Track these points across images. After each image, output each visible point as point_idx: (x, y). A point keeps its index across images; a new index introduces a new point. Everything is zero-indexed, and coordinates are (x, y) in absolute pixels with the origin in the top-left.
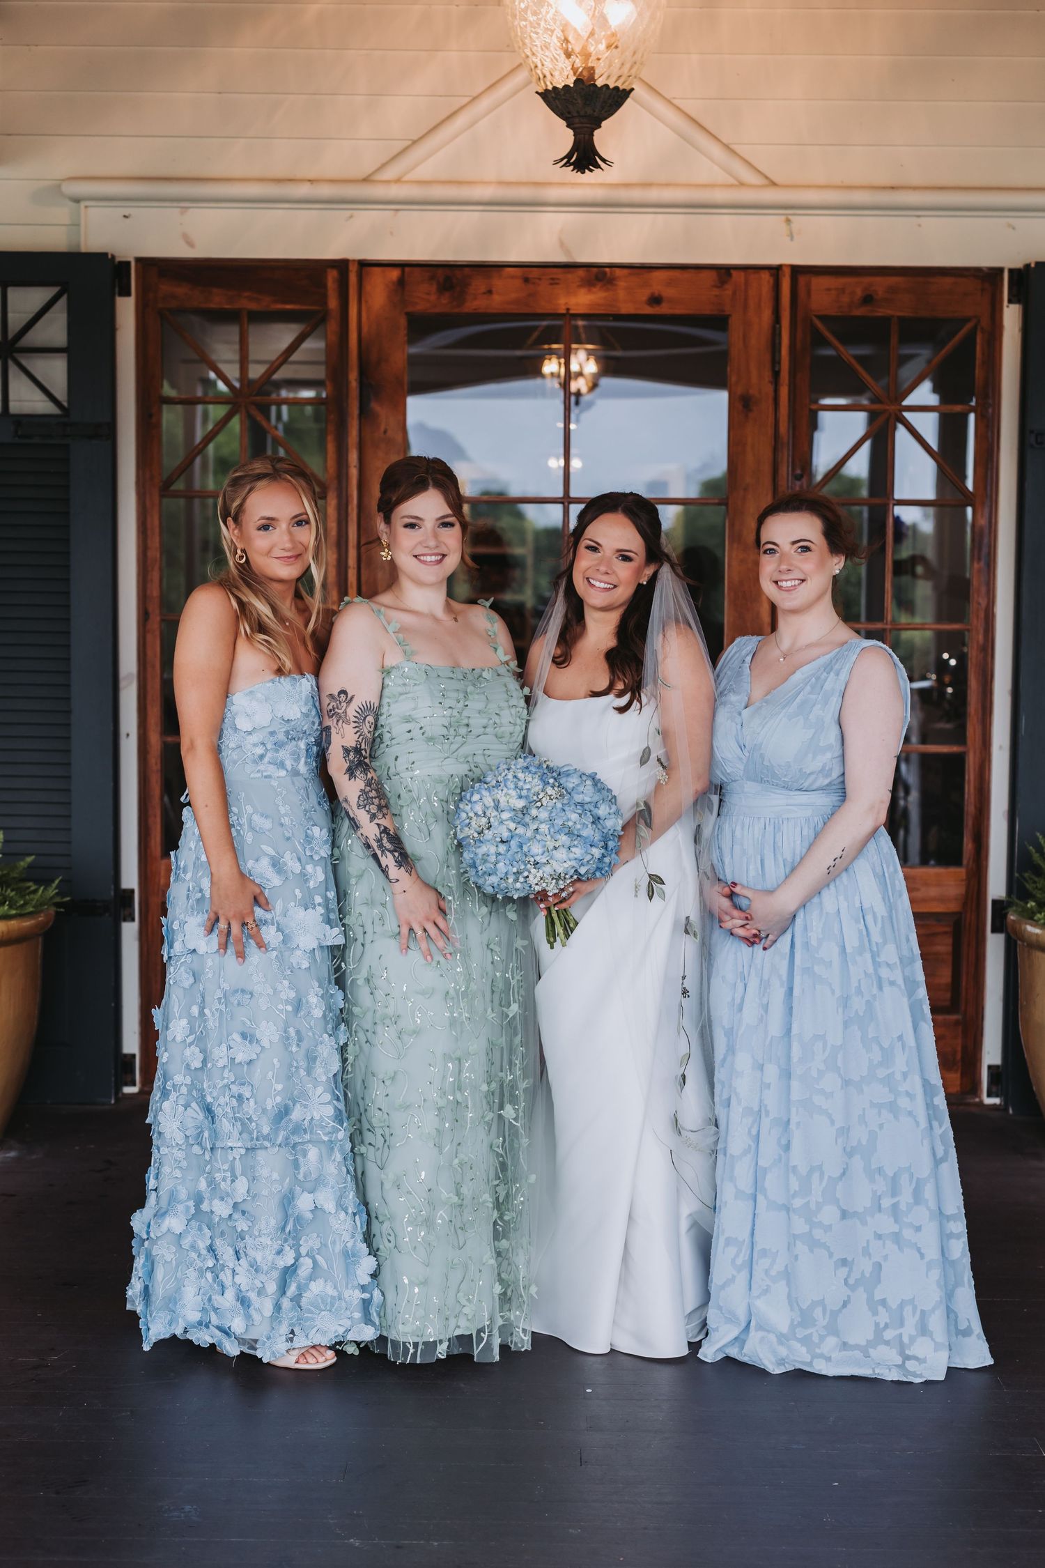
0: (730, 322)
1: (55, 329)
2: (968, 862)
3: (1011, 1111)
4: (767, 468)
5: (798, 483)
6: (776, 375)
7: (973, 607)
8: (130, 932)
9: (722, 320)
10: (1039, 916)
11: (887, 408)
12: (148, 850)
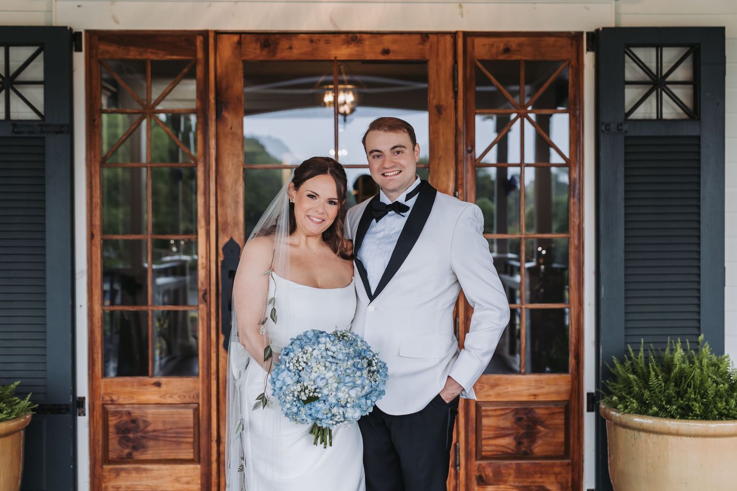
0: (429, 63)
1: (37, 71)
2: (572, 371)
4: (451, 146)
5: (469, 155)
6: (456, 93)
7: (571, 224)
8: (83, 423)
9: (424, 62)
10: (620, 406)
11: (519, 111)
12: (94, 374)
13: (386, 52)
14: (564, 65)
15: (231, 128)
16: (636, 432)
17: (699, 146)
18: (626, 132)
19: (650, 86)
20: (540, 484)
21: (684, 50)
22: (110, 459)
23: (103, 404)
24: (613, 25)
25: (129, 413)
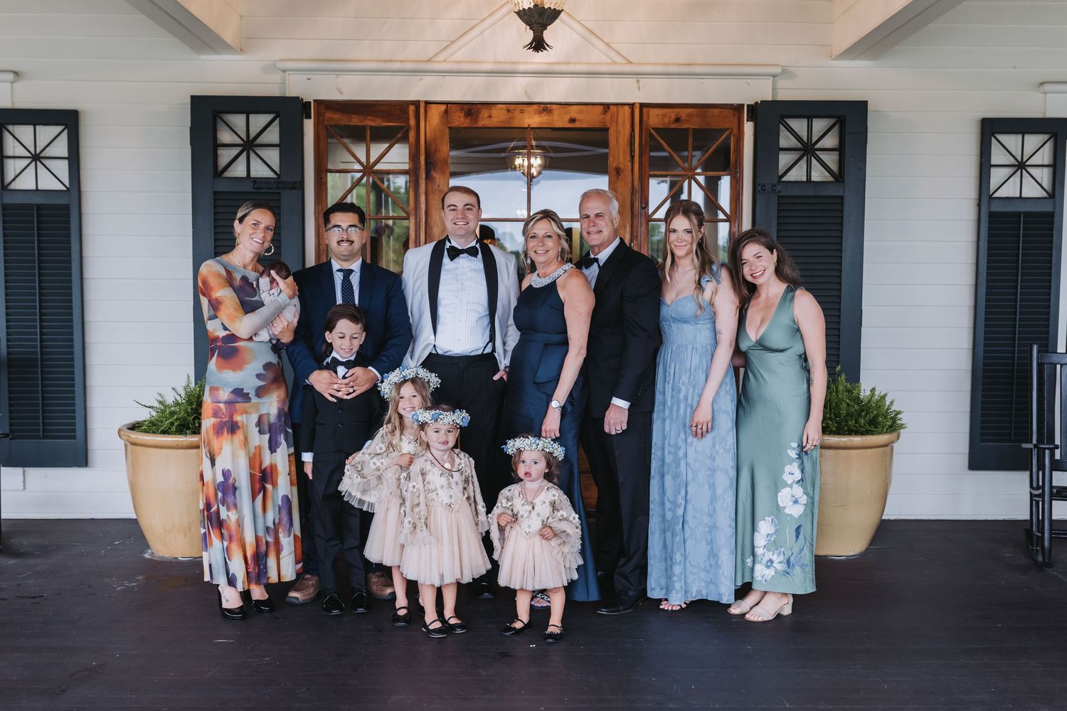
0: (609, 131)
1: (273, 135)
4: (628, 203)
5: (644, 211)
6: (633, 157)
9: (605, 130)
11: (687, 173)
13: (573, 120)
14: (727, 133)
15: (439, 187)
17: (842, 204)
18: (779, 192)
19: (802, 152)
21: (831, 121)
24: (770, 99)
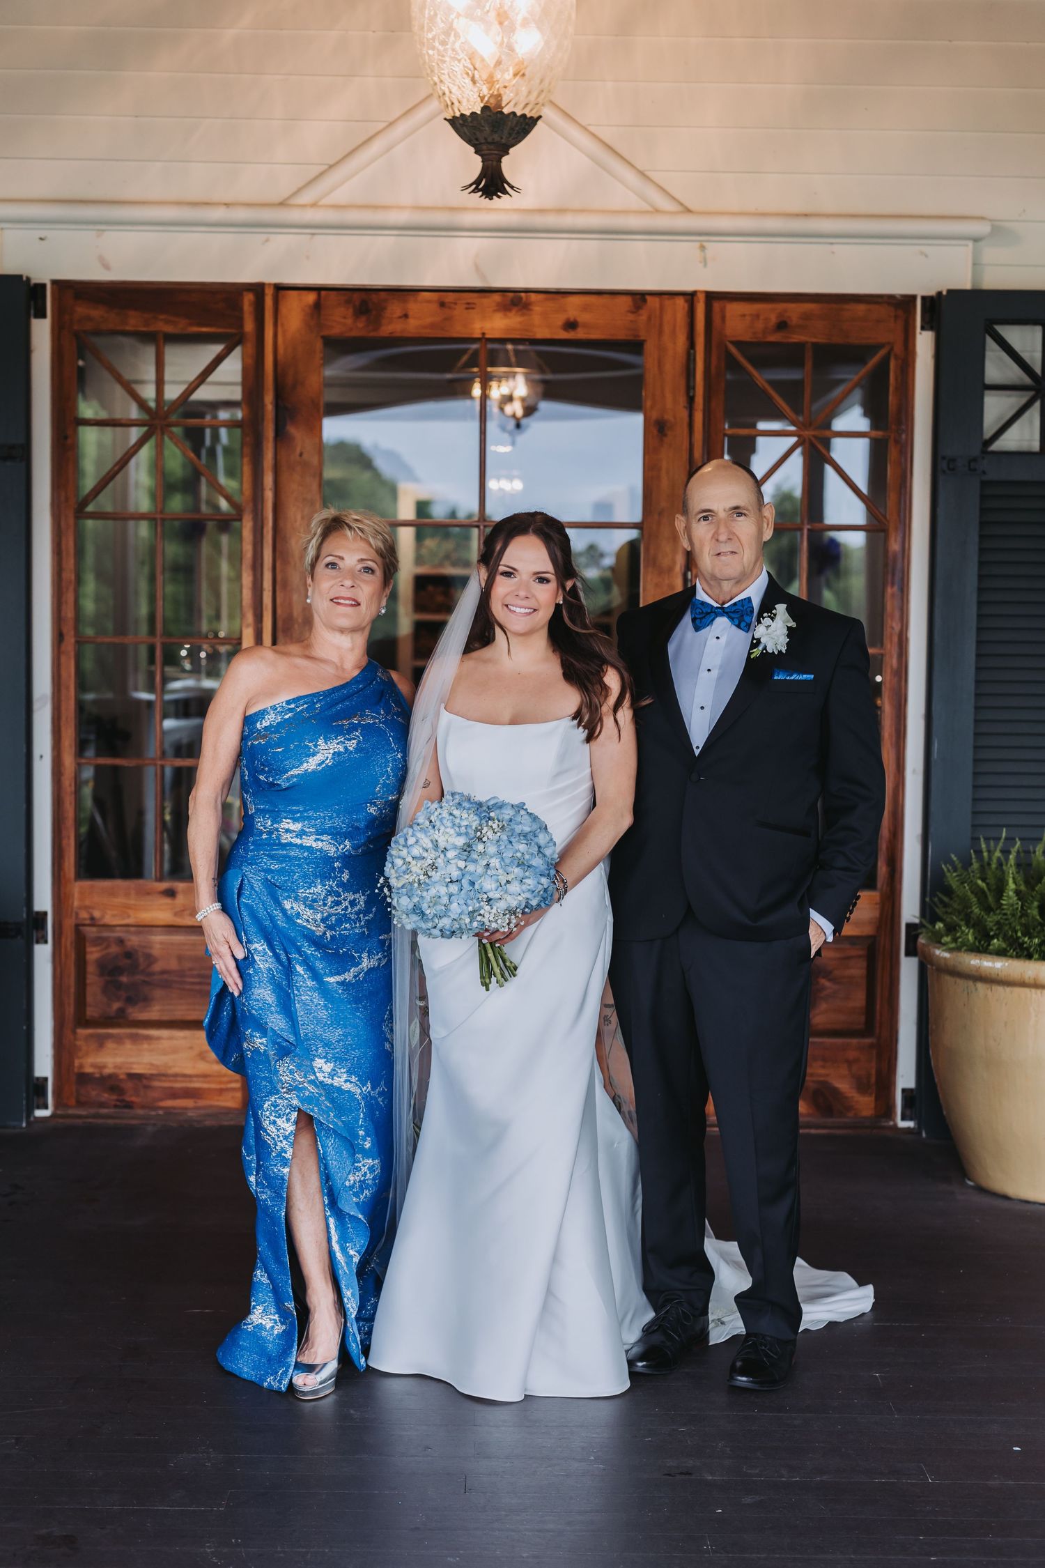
0: (645, 346)
2: (883, 885)
3: (924, 1135)
6: (691, 400)
7: (887, 632)
8: (43, 955)
9: (637, 345)
10: (946, 939)
11: (802, 433)
12: (62, 874)
13: (571, 325)
14: (882, 352)
15: (301, 455)
16: (971, 983)
18: (985, 472)
19: (1031, 393)
20: (822, 1079)
22: (88, 1018)
23: (77, 926)
24: (968, 286)
25: (121, 941)
